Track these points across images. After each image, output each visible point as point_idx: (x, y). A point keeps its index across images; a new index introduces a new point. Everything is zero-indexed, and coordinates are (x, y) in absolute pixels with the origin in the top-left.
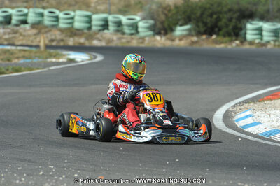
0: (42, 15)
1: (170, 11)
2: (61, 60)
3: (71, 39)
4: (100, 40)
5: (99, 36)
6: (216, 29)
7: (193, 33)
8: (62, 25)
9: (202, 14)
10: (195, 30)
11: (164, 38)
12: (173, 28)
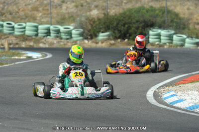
0: (2, 26)
1: (94, 22)
2: (22, 58)
3: (24, 43)
4: (45, 44)
5: (43, 40)
6: (128, 35)
7: (111, 37)
8: (17, 33)
9: (118, 24)
10: (112, 35)
11: (90, 42)
12: (97, 34)
